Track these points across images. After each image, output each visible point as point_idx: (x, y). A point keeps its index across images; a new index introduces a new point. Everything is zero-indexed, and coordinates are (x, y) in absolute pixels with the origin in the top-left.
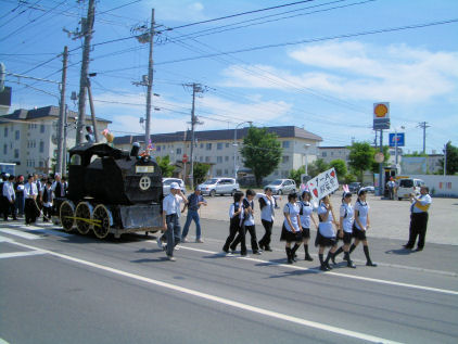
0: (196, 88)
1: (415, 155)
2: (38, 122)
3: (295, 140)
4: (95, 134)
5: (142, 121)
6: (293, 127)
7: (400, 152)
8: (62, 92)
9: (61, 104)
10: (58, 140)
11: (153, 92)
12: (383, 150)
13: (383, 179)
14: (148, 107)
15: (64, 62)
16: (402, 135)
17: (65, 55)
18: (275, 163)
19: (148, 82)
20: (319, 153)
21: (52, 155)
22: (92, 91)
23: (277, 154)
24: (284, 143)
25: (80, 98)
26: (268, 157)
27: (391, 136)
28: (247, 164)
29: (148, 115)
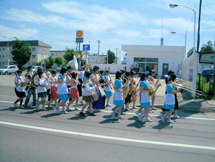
1: (94, 55)
3: (38, 47)
6: (37, 41)
7: (88, 53)
12: (80, 52)
13: (80, 66)
16: (89, 45)
18: (28, 59)
20: (50, 54)
23: (30, 54)
24: (33, 48)
26: (25, 55)
27: (84, 46)
28: (14, 59)
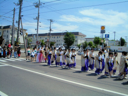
0: (51, 21)
1: (112, 40)
2: (7, 30)
3: (78, 36)
4: (23, 32)
5: (36, 30)
6: (78, 32)
7: (108, 40)
8: (13, 21)
9: (13, 24)
10: (12, 34)
11: (39, 21)
12: (103, 39)
13: (103, 47)
14: (38, 26)
15: (14, 12)
16: (109, 35)
17: (14, 10)
18: (73, 42)
19: (38, 18)
20: (85, 40)
21: (10, 39)
23: (74, 40)
24: (76, 37)
25: (19, 23)
26: (71, 40)
27: (106, 35)
28: (65, 42)
29: (38, 28)
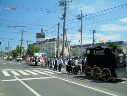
0: (94, 32)
2: (52, 43)
4: (67, 45)
5: (80, 41)
6: (122, 41)
8: (58, 34)
9: (58, 37)
10: (58, 47)
11: (82, 33)
14: (81, 37)
15: (59, 26)
17: (59, 24)
19: (81, 30)
21: (56, 51)
22: (66, 34)
24: (120, 46)
25: (63, 36)
29: (81, 40)
